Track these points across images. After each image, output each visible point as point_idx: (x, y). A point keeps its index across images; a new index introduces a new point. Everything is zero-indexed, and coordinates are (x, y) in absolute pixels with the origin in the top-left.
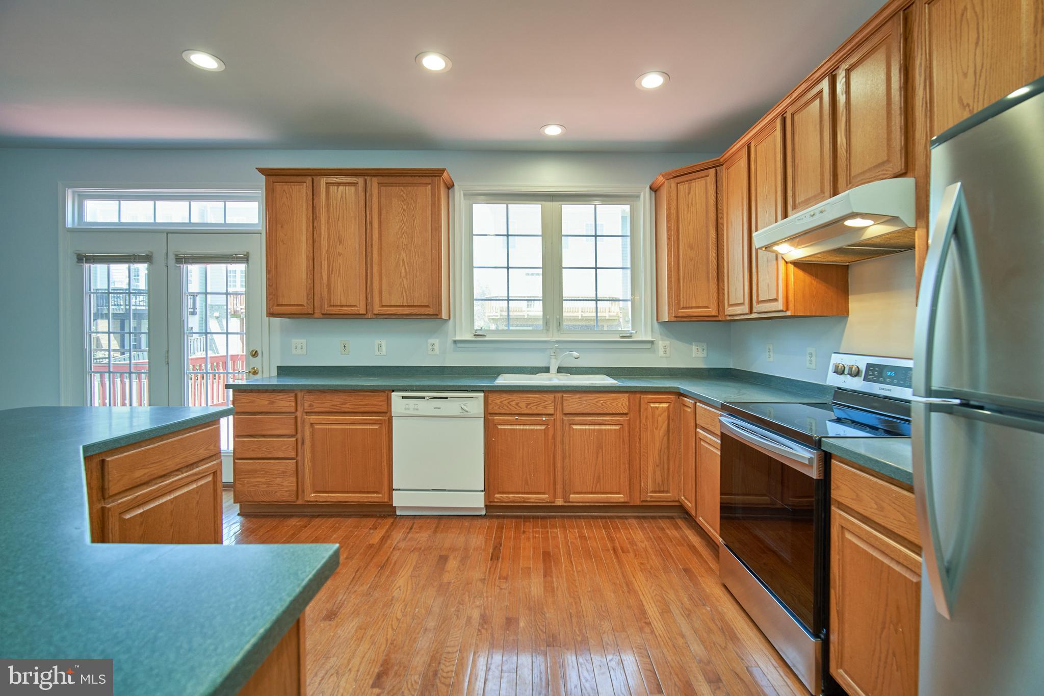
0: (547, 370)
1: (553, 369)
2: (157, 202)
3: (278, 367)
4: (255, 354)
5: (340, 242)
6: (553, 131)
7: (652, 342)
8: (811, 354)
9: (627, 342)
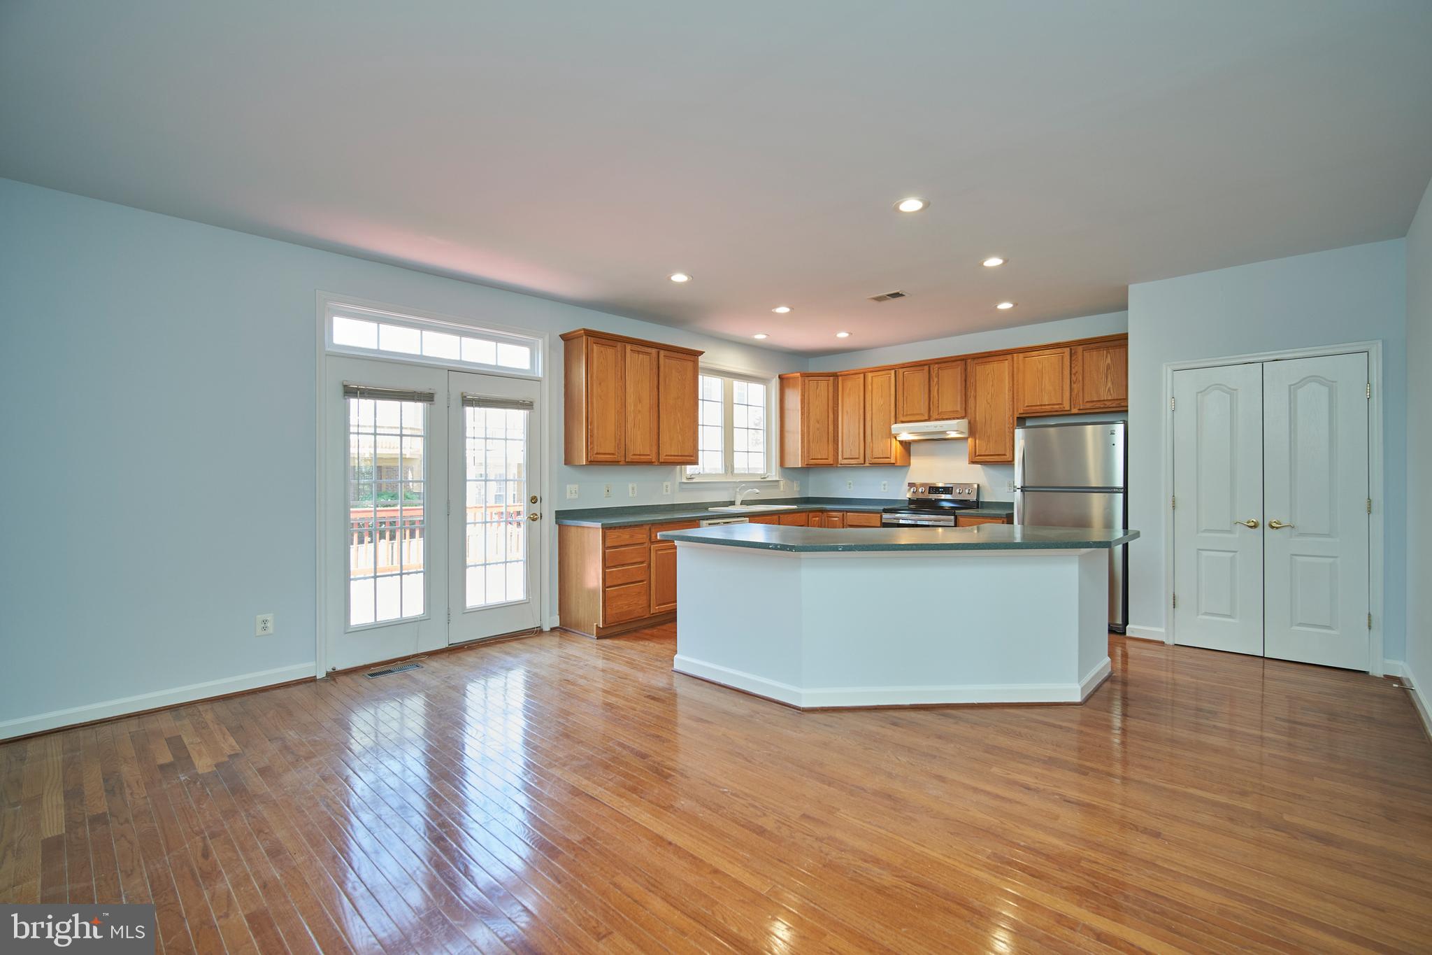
0: (732, 503)
1: (738, 502)
2: (424, 332)
3: (556, 511)
4: (534, 500)
5: (640, 402)
6: (760, 337)
7: (778, 481)
8: (884, 485)
9: (764, 483)
